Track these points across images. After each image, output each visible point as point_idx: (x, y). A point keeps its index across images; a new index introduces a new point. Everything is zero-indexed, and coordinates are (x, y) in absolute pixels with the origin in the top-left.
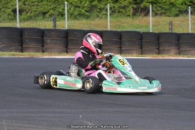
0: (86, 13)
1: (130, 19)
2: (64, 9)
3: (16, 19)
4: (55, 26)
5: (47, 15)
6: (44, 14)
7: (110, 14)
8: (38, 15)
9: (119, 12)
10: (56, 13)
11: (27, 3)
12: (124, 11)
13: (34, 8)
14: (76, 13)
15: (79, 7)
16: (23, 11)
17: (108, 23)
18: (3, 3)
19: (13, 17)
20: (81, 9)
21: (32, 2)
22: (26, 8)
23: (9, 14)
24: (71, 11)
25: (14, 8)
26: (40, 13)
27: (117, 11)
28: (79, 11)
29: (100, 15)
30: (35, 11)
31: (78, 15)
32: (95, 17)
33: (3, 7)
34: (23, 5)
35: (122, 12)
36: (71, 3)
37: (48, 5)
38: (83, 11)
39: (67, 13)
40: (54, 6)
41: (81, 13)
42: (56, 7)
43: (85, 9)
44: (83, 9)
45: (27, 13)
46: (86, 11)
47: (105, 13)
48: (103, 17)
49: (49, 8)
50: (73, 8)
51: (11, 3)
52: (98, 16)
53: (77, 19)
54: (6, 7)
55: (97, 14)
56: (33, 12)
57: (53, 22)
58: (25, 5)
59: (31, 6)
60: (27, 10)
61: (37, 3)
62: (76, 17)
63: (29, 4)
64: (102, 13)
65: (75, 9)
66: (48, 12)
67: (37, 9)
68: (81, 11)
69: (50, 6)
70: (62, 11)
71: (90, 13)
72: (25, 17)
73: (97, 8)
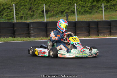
2: (74, 9)
3: (44, 16)
5: (64, 13)
6: (62, 12)
7: (105, 10)
8: (58, 13)
9: (110, 8)
10: (70, 11)
11: (51, 6)
12: (113, 8)
14: (82, 11)
15: (84, 7)
16: (48, 11)
17: (103, 16)
18: (36, 6)
19: (42, 16)
20: (85, 8)
21: (54, 5)
22: (51, 9)
23: (40, 14)
24: (79, 10)
25: (43, 10)
26: (59, 12)
27: (109, 8)
28: (84, 9)
29: (98, 11)
30: (56, 11)
31: (84, 12)
32: (95, 13)
33: (36, 9)
34: (49, 8)
35: (112, 9)
36: (79, 5)
37: (64, 6)
38: (87, 9)
39: (77, 11)
40: (68, 7)
41: (86, 10)
42: (69, 8)
43: (88, 7)
44: (87, 8)
45: (51, 12)
46: (89, 9)
47: (101, 10)
48: (100, 12)
49: (65, 8)
50: (80, 8)
51: (41, 6)
52: (97, 12)
53: (83, 14)
54: (38, 9)
55: (96, 10)
56: (55, 11)
57: (66, 17)
58: (50, 7)
59: (54, 8)
60: (51, 10)
61: (57, 6)
62: (82, 13)
63: (52, 7)
64: (99, 10)
65: (82, 8)
66: (65, 11)
67: (58, 9)
68: (85, 9)
69: (66, 7)
70: (74, 10)
71: (92, 10)
72: (50, 15)
73: (96, 7)
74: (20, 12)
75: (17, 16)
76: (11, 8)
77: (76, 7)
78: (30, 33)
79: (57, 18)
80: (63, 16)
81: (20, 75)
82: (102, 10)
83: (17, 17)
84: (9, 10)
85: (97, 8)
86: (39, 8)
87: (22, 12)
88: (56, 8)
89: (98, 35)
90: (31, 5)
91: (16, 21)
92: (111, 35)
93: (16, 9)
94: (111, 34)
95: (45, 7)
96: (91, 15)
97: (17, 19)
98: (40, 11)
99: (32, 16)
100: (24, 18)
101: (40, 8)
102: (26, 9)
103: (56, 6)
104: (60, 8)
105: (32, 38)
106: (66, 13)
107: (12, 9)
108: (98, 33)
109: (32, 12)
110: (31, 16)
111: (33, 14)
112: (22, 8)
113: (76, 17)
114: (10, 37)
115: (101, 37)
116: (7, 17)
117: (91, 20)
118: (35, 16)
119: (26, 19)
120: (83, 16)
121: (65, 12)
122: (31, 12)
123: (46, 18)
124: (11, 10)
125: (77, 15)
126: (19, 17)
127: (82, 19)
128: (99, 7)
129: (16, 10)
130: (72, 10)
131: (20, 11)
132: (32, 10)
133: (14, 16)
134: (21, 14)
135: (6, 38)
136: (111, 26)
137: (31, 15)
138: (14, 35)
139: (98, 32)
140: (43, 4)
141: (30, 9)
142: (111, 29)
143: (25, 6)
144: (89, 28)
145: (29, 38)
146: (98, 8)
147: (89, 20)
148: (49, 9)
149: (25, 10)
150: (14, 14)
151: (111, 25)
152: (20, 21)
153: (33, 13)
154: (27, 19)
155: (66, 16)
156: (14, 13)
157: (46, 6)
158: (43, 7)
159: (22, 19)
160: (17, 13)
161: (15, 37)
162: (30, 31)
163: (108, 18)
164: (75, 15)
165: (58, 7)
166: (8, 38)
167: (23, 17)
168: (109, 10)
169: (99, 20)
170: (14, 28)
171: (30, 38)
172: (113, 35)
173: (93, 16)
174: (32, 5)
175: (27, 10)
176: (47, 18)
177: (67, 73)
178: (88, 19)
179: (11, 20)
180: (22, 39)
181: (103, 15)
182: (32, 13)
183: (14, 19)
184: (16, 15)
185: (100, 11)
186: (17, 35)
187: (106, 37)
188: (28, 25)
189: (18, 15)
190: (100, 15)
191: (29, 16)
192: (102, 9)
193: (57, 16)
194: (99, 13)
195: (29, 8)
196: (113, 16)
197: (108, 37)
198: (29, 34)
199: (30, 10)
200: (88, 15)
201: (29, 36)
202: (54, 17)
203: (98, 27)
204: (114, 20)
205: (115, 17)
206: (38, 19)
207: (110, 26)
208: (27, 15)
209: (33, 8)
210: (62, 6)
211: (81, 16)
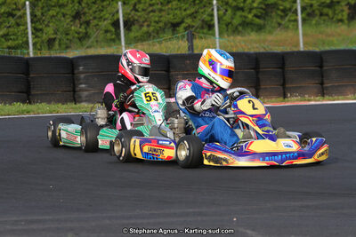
0: (257, 21)
1: (343, 28)
2: (212, 15)
3: (120, 39)
4: (191, 47)
5: (181, 28)
6: (175, 26)
7: (304, 20)
8: (163, 30)
9: (321, 15)
10: (197, 23)
11: (140, 7)
12: (330, 12)
13: (154, 17)
14: (236, 21)
15: (242, 9)
16: (133, 23)
17: (299, 38)
18: (94, 9)
19: (113, 37)
20: (245, 14)
21: (150, 5)
22: (140, 17)
23: (106, 31)
24: (227, 18)
25: (115, 18)
26: (166, 24)
27: (317, 12)
28: (241, 16)
29: (283, 22)
30: (157, 22)
31: (240, 25)
32: (273, 28)
33: (95, 18)
34: (133, 12)
35: (327, 15)
36: (227, 3)
37: (180, 9)
38: (250, 16)
39: (219, 22)
40: (193, 10)
41: (247, 20)
42: (196, 12)
43: (254, 11)
44: (250, 12)
45: (142, 26)
46: (256, 16)
47: (293, 18)
48: (290, 26)
49: (184, 13)
50: (229, 12)
51: (109, 8)
52: (280, 24)
53: (239, 33)
54: (101, 17)
55: (279, 20)
56: (153, 24)
57: (188, 40)
58: (137, 11)
59: (149, 12)
60: (141, 20)
61: (159, 6)
62: (236, 28)
63: (143, 10)
64: (287, 18)
65: (235, 14)
66: (182, 22)
67: (161, 17)
68: (246, 17)
69: (185, 10)
70: (210, 18)
71: (264, 19)
72: (137, 34)
73: (278, 9)
74: (47, 26)
75: (36, 37)
76: (19, 13)
77: (218, 10)
78: (77, 89)
79: (160, 43)
80: (178, 38)
81: (47, 217)
82: (296, 21)
83: (36, 40)
84: (12, 21)
85: (279, 12)
86: (104, 13)
87: (51, 24)
88: (157, 13)
89: (285, 96)
90: (80, 3)
91: (34, 53)
92: (323, 95)
93: (35, 16)
94: (323, 92)
95: (123, 10)
96: (263, 36)
97: (38, 46)
98: (105, 22)
99: (83, 38)
100: (60, 45)
101: (106, 14)
102: (64, 15)
103: (155, 7)
104: (168, 14)
105: (84, 105)
106: (186, 29)
107: (21, 17)
108: (284, 88)
109: (83, 27)
110: (80, 39)
111: (86, 33)
112: (51, 13)
113: (217, 40)
114: (17, 102)
115: (293, 101)
116: (7, 40)
117: (262, 50)
118: (92, 39)
119: (63, 46)
120: (239, 38)
121: (184, 25)
122: (81, 25)
123: (126, 44)
124: (18, 21)
125: (220, 34)
126: (43, 42)
127: (236, 46)
128: (285, 11)
129: (35, 19)
130: (203, 21)
131: (46, 23)
132: (83, 19)
133: (28, 38)
134: (49, 32)
135: (5, 104)
136: (325, 68)
137: (81, 35)
138: (27, 96)
139: (283, 85)
140: (117, 3)
141: (77, 16)
142: (322, 77)
143: (61, 6)
144: (257, 73)
145: (74, 106)
146: (282, 14)
147: (257, 51)
148: (136, 18)
149: (63, 18)
150: (27, 33)
151: (325, 64)
152: (46, 53)
153: (86, 28)
154: (67, 47)
155: (185, 39)
156: (27, 28)
157: (126, 7)
158: (118, 12)
159: (53, 46)
160: (35, 30)
161: (30, 103)
162: (76, 82)
163: (315, 45)
164: (214, 35)
165: (161, 10)
166: (10, 104)
167: (54, 39)
168: (317, 18)
169: (288, 49)
170: (27, 73)
171: (78, 105)
172: (330, 94)
173: (270, 38)
174: (83, 5)
175: (68, 21)
176: (130, 44)
177: (191, 210)
178: (255, 45)
179: (19, 51)
180: (53, 106)
181: (298, 35)
182: (82, 30)
183: (28, 48)
184: (33, 33)
185: (290, 21)
186: (37, 95)
187: (309, 101)
188: (71, 64)
189: (39, 34)
190: (290, 34)
191: (73, 37)
192: (297, 15)
193: (159, 37)
194: (288, 27)
195: (74, 14)
196: (331, 39)
197: (315, 101)
198: (74, 91)
199: (77, 21)
200: (253, 36)
201: (75, 100)
202: (150, 42)
203: (283, 72)
204: (333, 48)
205: (335, 39)
206: (101, 47)
207: (321, 67)
208: (67, 34)
209: (84, 14)
210: (174, 7)
211: (232, 37)
